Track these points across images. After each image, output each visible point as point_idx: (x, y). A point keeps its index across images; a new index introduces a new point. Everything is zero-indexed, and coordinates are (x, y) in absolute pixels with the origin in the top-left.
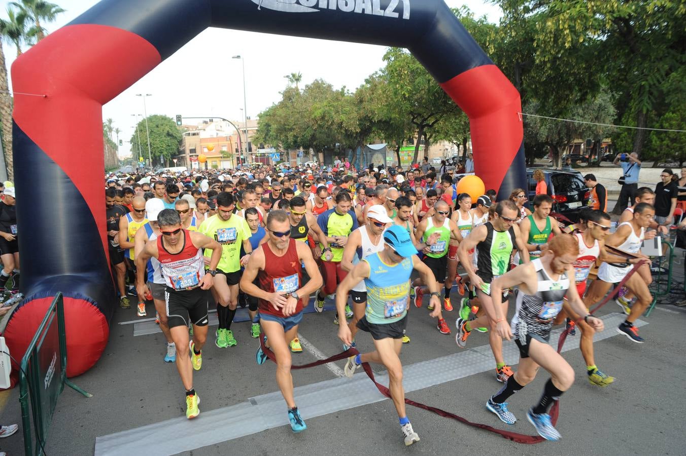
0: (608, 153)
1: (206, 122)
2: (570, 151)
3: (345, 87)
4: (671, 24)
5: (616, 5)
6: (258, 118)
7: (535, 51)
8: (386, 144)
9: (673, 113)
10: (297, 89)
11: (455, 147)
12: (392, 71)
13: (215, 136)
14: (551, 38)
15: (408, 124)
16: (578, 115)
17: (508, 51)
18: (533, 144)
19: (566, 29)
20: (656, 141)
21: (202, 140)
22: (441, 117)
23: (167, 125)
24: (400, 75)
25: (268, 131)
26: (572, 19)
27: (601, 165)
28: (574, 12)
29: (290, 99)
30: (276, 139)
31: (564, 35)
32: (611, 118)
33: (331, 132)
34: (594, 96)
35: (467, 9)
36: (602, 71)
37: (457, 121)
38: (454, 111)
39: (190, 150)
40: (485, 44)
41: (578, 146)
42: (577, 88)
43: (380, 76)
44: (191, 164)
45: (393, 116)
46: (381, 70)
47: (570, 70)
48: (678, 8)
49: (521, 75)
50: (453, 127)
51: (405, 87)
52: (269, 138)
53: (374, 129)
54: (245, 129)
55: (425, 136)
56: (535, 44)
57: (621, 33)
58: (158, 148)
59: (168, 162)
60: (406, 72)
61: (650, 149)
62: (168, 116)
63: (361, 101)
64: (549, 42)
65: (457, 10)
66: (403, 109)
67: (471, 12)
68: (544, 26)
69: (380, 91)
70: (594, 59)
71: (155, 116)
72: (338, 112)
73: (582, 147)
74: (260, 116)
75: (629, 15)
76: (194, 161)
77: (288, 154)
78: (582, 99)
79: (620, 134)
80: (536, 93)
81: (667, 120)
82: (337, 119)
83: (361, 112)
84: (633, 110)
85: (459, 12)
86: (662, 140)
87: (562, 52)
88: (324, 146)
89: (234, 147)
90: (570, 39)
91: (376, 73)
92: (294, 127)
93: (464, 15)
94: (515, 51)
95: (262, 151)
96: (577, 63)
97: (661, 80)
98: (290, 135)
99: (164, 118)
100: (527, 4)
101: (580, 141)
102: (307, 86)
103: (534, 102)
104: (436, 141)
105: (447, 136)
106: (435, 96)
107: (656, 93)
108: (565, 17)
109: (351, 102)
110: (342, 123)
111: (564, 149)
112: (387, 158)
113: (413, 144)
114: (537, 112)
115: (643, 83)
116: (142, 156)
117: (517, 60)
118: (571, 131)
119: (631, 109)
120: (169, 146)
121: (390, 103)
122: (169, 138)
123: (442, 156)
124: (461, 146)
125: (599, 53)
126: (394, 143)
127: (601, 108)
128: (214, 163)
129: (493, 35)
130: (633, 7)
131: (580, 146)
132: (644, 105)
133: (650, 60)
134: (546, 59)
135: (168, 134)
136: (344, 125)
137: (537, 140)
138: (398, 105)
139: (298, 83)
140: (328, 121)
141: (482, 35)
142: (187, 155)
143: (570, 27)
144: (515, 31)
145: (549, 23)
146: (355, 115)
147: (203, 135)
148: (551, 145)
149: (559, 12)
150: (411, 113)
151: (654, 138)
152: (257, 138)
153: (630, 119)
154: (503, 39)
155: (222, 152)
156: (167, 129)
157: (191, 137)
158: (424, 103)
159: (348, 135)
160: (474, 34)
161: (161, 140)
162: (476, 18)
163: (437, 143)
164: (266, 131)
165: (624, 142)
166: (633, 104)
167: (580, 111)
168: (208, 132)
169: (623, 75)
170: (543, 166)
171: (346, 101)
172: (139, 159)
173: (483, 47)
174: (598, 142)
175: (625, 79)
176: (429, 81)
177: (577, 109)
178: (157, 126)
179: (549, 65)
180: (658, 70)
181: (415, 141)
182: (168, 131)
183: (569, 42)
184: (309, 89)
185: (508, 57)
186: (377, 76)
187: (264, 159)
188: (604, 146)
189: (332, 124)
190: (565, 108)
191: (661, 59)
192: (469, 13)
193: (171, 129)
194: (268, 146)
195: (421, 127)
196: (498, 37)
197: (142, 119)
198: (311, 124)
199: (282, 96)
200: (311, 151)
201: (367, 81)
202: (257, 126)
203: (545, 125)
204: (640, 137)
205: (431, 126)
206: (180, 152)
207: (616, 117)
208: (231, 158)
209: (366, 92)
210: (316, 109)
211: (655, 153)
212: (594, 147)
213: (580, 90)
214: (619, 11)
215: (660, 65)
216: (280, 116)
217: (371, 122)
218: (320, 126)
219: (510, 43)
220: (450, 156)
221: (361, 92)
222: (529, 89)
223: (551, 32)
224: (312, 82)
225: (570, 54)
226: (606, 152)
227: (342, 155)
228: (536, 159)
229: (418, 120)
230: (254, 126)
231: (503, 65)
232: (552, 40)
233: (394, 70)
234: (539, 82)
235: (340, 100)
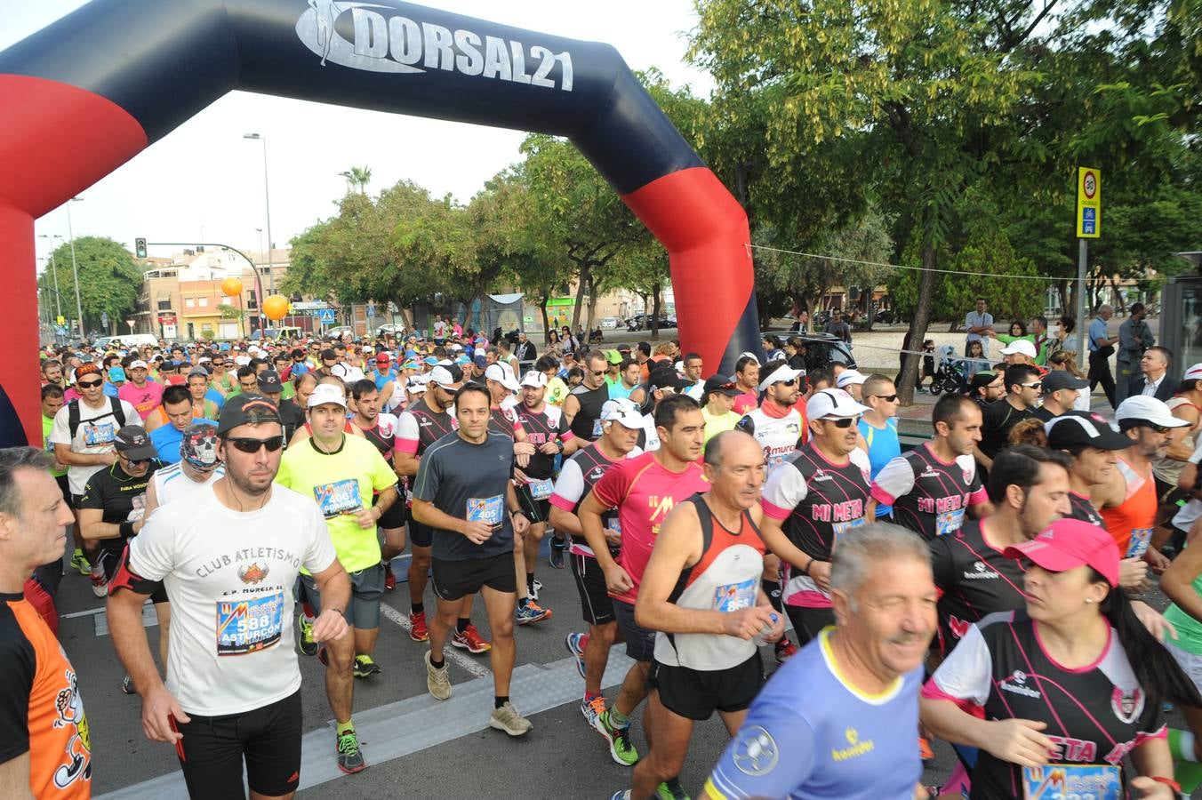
0: (883, 310)
1: (190, 253)
2: (825, 305)
3: (450, 195)
4: (961, 115)
5: (885, 84)
6: (290, 247)
7: (768, 145)
8: (523, 294)
9: (974, 248)
10: (364, 197)
11: (640, 300)
12: (536, 170)
13: (208, 278)
14: (792, 127)
15: (563, 260)
16: (836, 247)
17: (724, 144)
18: (768, 294)
19: (814, 115)
20: (952, 291)
21: (182, 286)
22: (617, 248)
23: (112, 256)
24: (549, 178)
25: (310, 270)
26: (822, 100)
27: (873, 328)
28: (825, 89)
29: (354, 214)
30: (323, 284)
31: (812, 124)
32: (885, 254)
33: (428, 271)
34: (858, 219)
35: (658, 73)
36: (869, 180)
37: (645, 255)
38: (640, 239)
39: (159, 303)
40: (688, 131)
41: (837, 298)
42: (833, 206)
43: (511, 179)
44: (162, 330)
45: (537, 246)
46: (513, 168)
47: (822, 177)
48: (968, 95)
49: (746, 183)
50: (637, 266)
51: (558, 198)
52: (312, 282)
53: (504, 268)
54: (268, 266)
55: (591, 280)
56: (768, 137)
57: (893, 125)
58: (95, 298)
59: (115, 325)
60: (559, 173)
61: (944, 302)
62: (114, 239)
63: (481, 220)
64: (790, 133)
65: (642, 75)
66: (557, 233)
67: (664, 79)
68: (781, 110)
69: (515, 204)
70: (856, 162)
71: (89, 239)
72: (442, 238)
73: (844, 299)
74: (295, 243)
75: (905, 99)
76: (168, 324)
77: (350, 310)
78: (841, 224)
79: (901, 279)
80: (771, 214)
81: (966, 258)
82: (440, 251)
83: (482, 238)
84: (917, 241)
85: (645, 78)
86: (961, 289)
87: (809, 148)
88: (414, 297)
89: (246, 298)
90: (821, 131)
91: (505, 172)
92: (363, 263)
93: (654, 83)
94: (737, 144)
95: (300, 306)
96: (831, 167)
97: (954, 198)
98: (355, 277)
99: (106, 244)
100: (752, 72)
101: (840, 289)
102: (384, 192)
103: (767, 227)
104: (607, 290)
105: (625, 281)
106: (608, 215)
107: (947, 216)
108: (812, 97)
109: (462, 221)
110: (448, 257)
111: (816, 303)
112: (525, 319)
113: (568, 294)
114: (773, 242)
115: (930, 203)
116: (62, 314)
117: (740, 159)
118: (826, 274)
119: (914, 240)
120: (116, 295)
121: (531, 225)
122: (116, 281)
123: (617, 314)
124: (651, 299)
125: (864, 152)
126: (535, 293)
127: (870, 238)
128: (206, 328)
129: (702, 119)
130: (909, 88)
131: (840, 298)
132: (933, 236)
133: (937, 167)
134: (785, 160)
135: (116, 274)
136: (452, 260)
137: (773, 288)
138: (546, 228)
139: (365, 185)
140: (423, 254)
141: (684, 117)
142: (154, 311)
143: (821, 113)
144: (737, 114)
145: (790, 106)
146: (470, 243)
147: (184, 275)
148: (796, 296)
149: (803, 88)
150: (568, 242)
151: (950, 286)
152: (289, 283)
153: (914, 256)
154: (716, 125)
155: (222, 308)
156: (113, 263)
157: (161, 279)
158: (591, 226)
159: (460, 278)
160: (671, 115)
161: (101, 283)
162: (674, 88)
163: (609, 292)
164: (305, 270)
165: (907, 292)
166: (917, 232)
167: (839, 241)
168: (195, 271)
169: (899, 188)
170: (783, 329)
171: (455, 219)
172: (56, 319)
173: (684, 136)
174: (867, 292)
175: (903, 194)
176: (598, 188)
177: (834, 238)
178: (93, 258)
179: (789, 169)
180: (949, 182)
181: (574, 290)
182: (115, 268)
183: (819, 135)
184: (388, 196)
185: (725, 154)
186: (507, 176)
187: (304, 320)
188: (877, 298)
189: (430, 260)
190: (816, 236)
191: (952, 167)
192: (661, 80)
193: (121, 265)
194: (309, 297)
195: (585, 265)
196: (709, 121)
197: (61, 244)
198: (392, 259)
199: (339, 208)
200: (392, 306)
201: (489, 185)
202: (289, 260)
203: (787, 264)
204: (927, 285)
205: (600, 264)
206: (139, 307)
207: (893, 252)
208: (239, 319)
209: (490, 204)
210: (403, 232)
211: (951, 308)
212: (862, 299)
213: (837, 209)
214: (889, 92)
215: (950, 176)
216: (336, 244)
217: (499, 255)
218: (409, 262)
219: (729, 132)
220: (631, 314)
221: (480, 206)
222: (759, 206)
223: (792, 119)
224: (393, 185)
225: (820, 152)
226: (880, 307)
227: (447, 313)
228: (773, 320)
229: (580, 254)
230: (282, 260)
231: (717, 166)
232: (795, 130)
233: (539, 169)
234: (774, 194)
235: (444, 218)
